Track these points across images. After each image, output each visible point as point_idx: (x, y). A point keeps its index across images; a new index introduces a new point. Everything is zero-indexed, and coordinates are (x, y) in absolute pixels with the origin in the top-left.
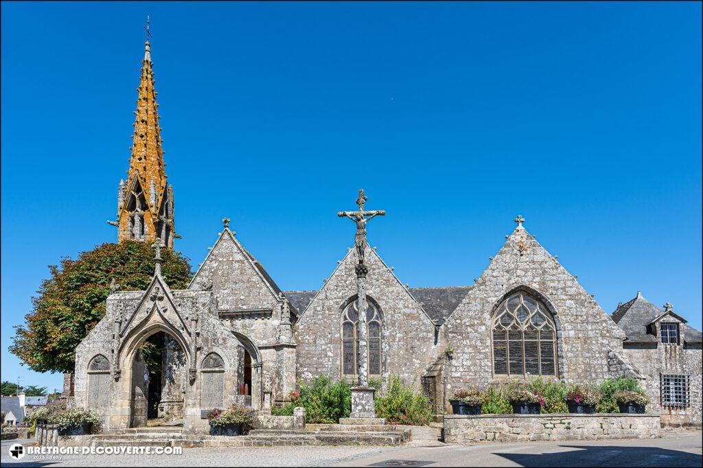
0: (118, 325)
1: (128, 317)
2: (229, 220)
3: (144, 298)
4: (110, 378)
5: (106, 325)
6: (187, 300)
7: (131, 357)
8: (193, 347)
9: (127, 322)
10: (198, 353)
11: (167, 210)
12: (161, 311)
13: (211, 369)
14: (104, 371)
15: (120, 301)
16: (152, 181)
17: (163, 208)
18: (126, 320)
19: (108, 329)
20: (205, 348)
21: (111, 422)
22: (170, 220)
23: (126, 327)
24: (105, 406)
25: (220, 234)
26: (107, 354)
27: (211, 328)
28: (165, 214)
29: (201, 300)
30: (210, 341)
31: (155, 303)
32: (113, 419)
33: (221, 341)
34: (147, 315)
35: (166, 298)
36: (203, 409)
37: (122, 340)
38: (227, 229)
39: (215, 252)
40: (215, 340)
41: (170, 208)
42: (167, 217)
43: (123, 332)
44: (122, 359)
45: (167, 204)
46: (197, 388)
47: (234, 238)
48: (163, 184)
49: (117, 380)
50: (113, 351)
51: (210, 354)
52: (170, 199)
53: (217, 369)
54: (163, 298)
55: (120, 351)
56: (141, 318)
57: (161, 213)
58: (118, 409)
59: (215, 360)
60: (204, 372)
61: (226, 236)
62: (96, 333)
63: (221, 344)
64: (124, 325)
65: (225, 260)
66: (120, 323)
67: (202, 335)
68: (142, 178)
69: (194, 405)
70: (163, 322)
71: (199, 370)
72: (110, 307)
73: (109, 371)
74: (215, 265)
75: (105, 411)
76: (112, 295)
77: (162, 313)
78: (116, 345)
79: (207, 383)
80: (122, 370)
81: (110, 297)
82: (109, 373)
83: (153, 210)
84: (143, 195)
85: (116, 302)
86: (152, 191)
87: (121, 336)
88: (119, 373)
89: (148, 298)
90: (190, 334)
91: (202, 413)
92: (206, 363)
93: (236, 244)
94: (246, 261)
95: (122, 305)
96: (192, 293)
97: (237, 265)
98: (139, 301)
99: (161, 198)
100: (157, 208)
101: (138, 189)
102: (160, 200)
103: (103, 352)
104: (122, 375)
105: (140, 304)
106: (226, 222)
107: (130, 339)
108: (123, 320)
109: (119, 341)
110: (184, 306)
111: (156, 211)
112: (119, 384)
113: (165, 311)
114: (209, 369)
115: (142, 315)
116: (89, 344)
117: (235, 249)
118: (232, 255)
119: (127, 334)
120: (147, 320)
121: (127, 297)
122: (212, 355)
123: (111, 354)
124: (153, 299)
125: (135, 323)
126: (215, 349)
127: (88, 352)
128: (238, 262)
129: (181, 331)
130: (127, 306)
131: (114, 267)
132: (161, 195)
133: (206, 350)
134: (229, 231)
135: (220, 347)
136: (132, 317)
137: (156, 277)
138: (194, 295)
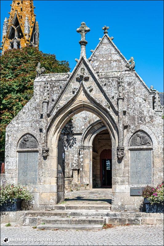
0: (45, 104)
1: (55, 98)
2: (108, 27)
3: (71, 79)
4: (39, 156)
5: (34, 105)
6: (113, 80)
7: (57, 135)
8: (121, 125)
9: (54, 103)
10: (125, 131)
11: (35, 39)
12: (88, 91)
13: (138, 147)
14: (32, 149)
15: (46, 83)
16: (26, 18)
17: (33, 37)
18: (53, 100)
19: (36, 109)
20: (132, 127)
21: (41, 199)
22: (37, 46)
23: (54, 107)
24: (34, 183)
25: (100, 39)
26: (36, 133)
27: (137, 106)
28: (33, 41)
29: (127, 80)
30: (136, 119)
31: (82, 83)
32: (42, 196)
33: (148, 119)
34: (73, 95)
35: (91, 79)
36: (131, 186)
37: (49, 119)
38: (107, 34)
39: (97, 53)
40: (142, 119)
41: (36, 37)
42: (35, 43)
43: (51, 112)
44: (49, 138)
45: (35, 34)
46: (125, 166)
47: (112, 42)
48: (33, 20)
49: (45, 158)
50: (41, 130)
51: (137, 132)
52: (37, 31)
53: (145, 147)
54: (88, 78)
55: (48, 130)
56: (67, 98)
57: (32, 40)
58: (47, 186)
59: (143, 138)
60: (131, 150)
61: (106, 41)
62: (24, 113)
63: (148, 122)
64: (51, 105)
65: (105, 60)
66: (48, 103)
67: (129, 114)
68: (19, 16)
69: (123, 182)
70: (88, 101)
71: (126, 148)
72: (38, 88)
73: (38, 149)
74: (97, 64)
75: (34, 188)
76: (39, 78)
77: (88, 92)
78: (44, 124)
79: (135, 161)
80: (50, 148)
81: (37, 79)
82: (37, 151)
83: (27, 37)
84: (20, 28)
85: (43, 83)
86: (26, 24)
87: (49, 116)
88: (47, 151)
89: (74, 79)
90: (117, 113)
91: (132, 190)
92: (133, 141)
93: (114, 46)
94: (122, 60)
95: (49, 86)
96: (116, 73)
97: (115, 64)
98: (65, 82)
99: (31, 30)
100: (29, 36)
101: (17, 23)
102: (31, 31)
103: (31, 131)
104: (50, 153)
105: (67, 85)
106: (105, 29)
107: (57, 119)
108: (51, 100)
109: (47, 120)
110: (109, 86)
111: (28, 38)
112: (47, 161)
113: (91, 91)
114: (136, 147)
115: (68, 96)
116: (18, 123)
117: (113, 51)
118: (110, 56)
119: (54, 113)
120: (73, 100)
121: (53, 79)
122: (139, 133)
123: (39, 133)
124: (79, 79)
125: (62, 103)
126: (142, 127)
127: (17, 131)
128: (116, 61)
129: (108, 109)
130: (54, 87)
131: (19, 65)
132: (32, 27)
133: (133, 128)
134: (108, 37)
135: (147, 125)
136: (59, 98)
137: (82, 59)
138: (119, 75)
